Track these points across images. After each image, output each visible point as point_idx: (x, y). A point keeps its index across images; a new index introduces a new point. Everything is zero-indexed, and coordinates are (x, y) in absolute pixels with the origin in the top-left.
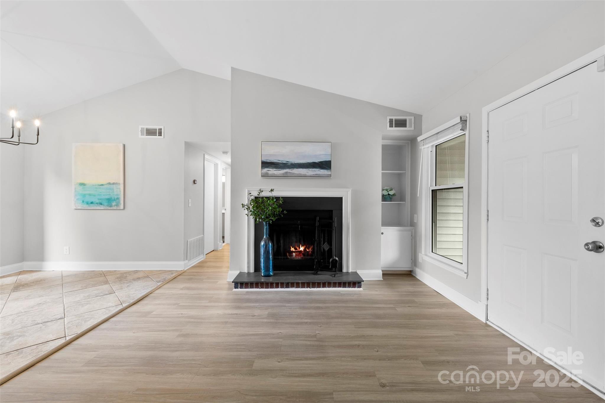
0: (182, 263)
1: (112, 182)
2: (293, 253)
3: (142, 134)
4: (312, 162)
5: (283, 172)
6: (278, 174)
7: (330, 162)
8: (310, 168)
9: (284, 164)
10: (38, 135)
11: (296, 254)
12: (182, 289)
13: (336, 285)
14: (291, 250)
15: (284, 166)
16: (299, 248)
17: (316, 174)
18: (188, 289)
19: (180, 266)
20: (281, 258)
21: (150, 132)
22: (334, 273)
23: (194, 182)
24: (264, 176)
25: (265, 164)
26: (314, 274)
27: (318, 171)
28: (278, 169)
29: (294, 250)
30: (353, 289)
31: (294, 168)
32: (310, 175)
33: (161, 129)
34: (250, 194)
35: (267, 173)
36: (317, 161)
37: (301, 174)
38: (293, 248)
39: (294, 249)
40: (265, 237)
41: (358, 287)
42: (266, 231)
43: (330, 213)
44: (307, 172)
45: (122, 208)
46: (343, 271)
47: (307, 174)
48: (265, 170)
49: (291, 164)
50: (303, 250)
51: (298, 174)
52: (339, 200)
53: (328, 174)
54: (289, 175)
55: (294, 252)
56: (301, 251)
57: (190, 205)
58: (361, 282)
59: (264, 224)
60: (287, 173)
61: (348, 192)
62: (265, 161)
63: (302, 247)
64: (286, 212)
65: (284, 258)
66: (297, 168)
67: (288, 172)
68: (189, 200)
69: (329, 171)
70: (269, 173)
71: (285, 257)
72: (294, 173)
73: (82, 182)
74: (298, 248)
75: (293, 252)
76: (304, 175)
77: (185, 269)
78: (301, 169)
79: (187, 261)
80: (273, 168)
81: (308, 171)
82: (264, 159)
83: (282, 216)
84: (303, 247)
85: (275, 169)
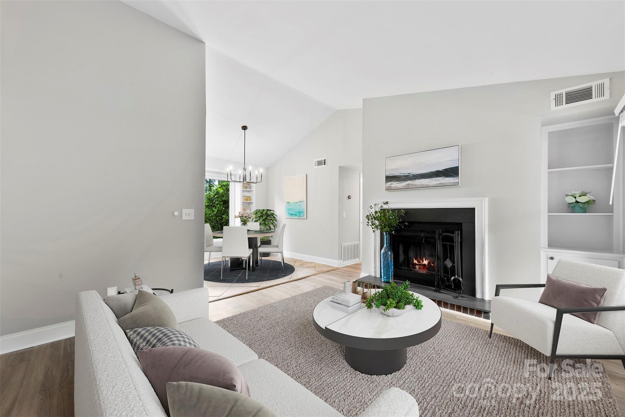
0: (337, 261)
1: (301, 201)
2: (417, 266)
3: (315, 166)
4: (435, 171)
5: (406, 184)
6: (400, 186)
7: (457, 168)
8: (433, 178)
9: (406, 176)
10: (261, 177)
11: (419, 267)
12: (326, 279)
13: (461, 310)
14: (414, 262)
15: (406, 178)
16: (423, 261)
17: (440, 184)
18: (330, 279)
19: (335, 263)
20: (405, 269)
21: (320, 163)
22: (458, 295)
23: (349, 197)
24: (389, 189)
25: (389, 179)
26: (436, 291)
27: (442, 180)
28: (400, 182)
29: (417, 263)
30: (477, 318)
31: (415, 179)
32: (434, 185)
33: (325, 160)
34: (371, 206)
35: (390, 187)
36: (441, 169)
37: (423, 185)
38: (415, 260)
39: (417, 261)
40: (385, 246)
41: (485, 318)
42: (386, 240)
43: (459, 226)
44: (430, 182)
45: (305, 218)
46: (476, 297)
47: (430, 184)
48: (389, 183)
49: (413, 176)
50: (426, 264)
51: (420, 185)
52: (471, 212)
53: (454, 183)
54: (411, 187)
55: (417, 265)
56: (425, 265)
57: (344, 216)
58: (489, 313)
59: (384, 234)
60: (408, 184)
61: (483, 201)
62: (389, 175)
63: (425, 261)
64: (408, 224)
65: (407, 270)
66: (419, 179)
67: (410, 184)
68: (344, 212)
69: (455, 178)
70: (391, 187)
71: (409, 269)
72: (416, 184)
73: (288, 201)
74: (421, 262)
75: (416, 264)
76: (426, 185)
77: (339, 267)
78: (423, 179)
79: (341, 261)
80: (396, 181)
81: (431, 181)
82: (388, 174)
83: (403, 227)
84: (427, 261)
85: (398, 182)
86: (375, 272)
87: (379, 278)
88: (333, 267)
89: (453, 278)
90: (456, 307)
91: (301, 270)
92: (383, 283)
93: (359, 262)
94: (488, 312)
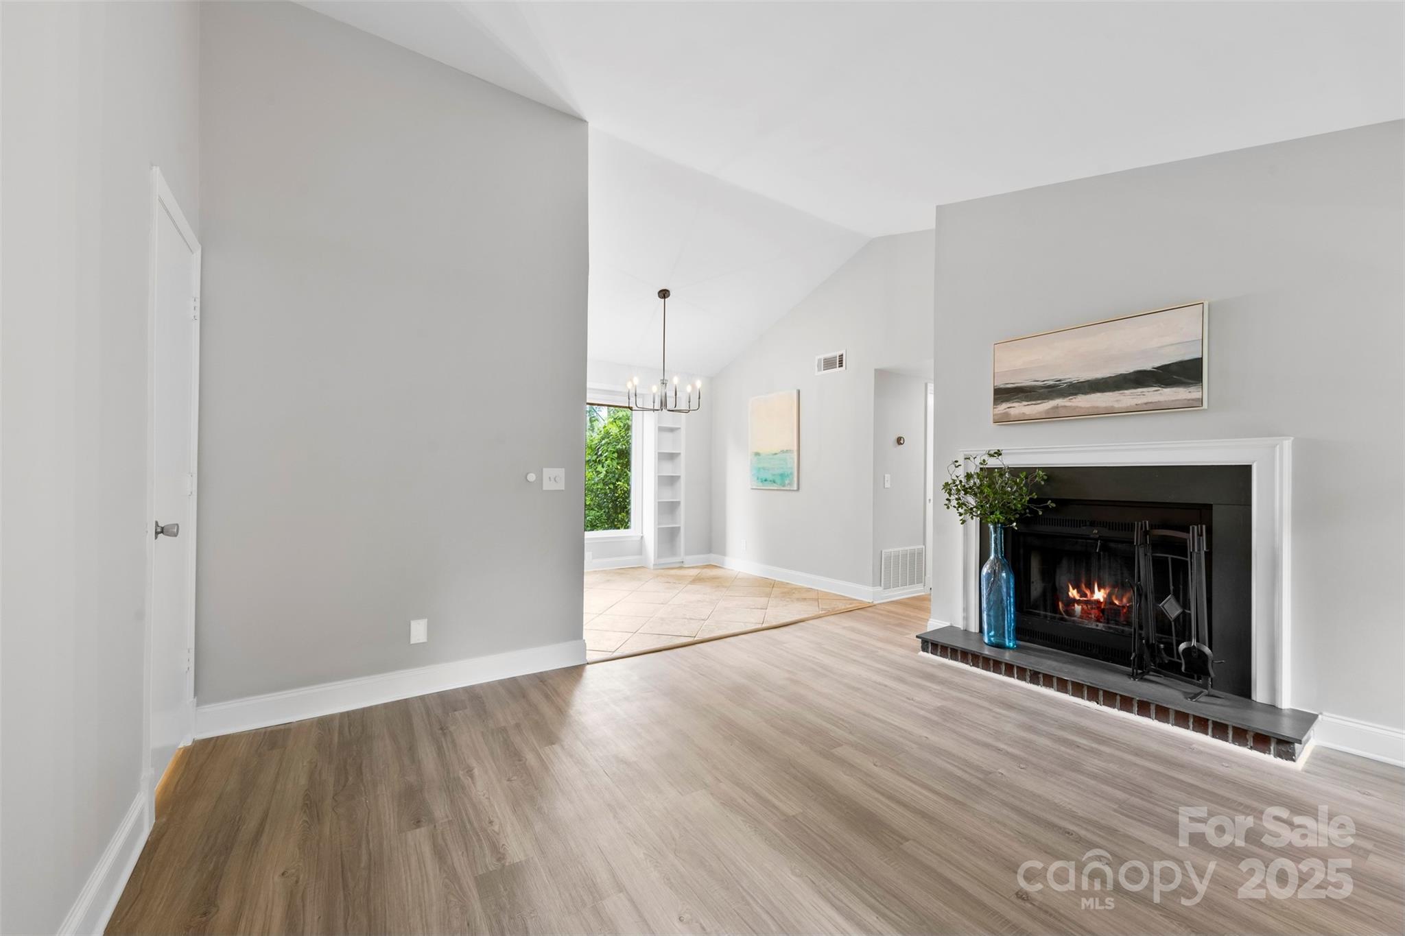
0: (870, 589)
1: (785, 449)
2: (1076, 605)
3: (820, 370)
4: (1132, 371)
5: (1046, 408)
6: (1034, 413)
7: (1199, 361)
8: (1127, 389)
9: (1050, 387)
10: (699, 398)
11: (1083, 609)
12: (844, 628)
13: (1208, 728)
14: (1070, 594)
15: (1049, 392)
16: (1093, 593)
17: (1146, 404)
18: (853, 630)
19: (866, 593)
20: (1046, 616)
21: (829, 364)
22: (1198, 690)
23: (899, 441)
24: (1001, 420)
25: (1003, 394)
26: (1132, 676)
27: (1152, 393)
28: (1034, 402)
29: (1077, 597)
30: (1255, 754)
31: (1076, 394)
32: (1128, 407)
33: (842, 355)
34: (956, 462)
35: (1007, 414)
36: (1148, 366)
37: (1097, 407)
38: (1074, 591)
39: (1078, 593)
40: (992, 557)
41: (1279, 755)
42: (995, 543)
43: (1202, 512)
44: (1117, 401)
45: (796, 489)
46: (1254, 698)
47: (1116, 405)
48: (1003, 407)
49: (1069, 386)
51: (1088, 408)
52: (1240, 476)
53: (1189, 400)
54: (1062, 412)
55: (1078, 602)
57: (887, 485)
58: (1293, 743)
59: (989, 528)
60: (1057, 408)
61: (1275, 446)
62: (1002, 386)
63: (1099, 591)
64: (1054, 505)
65: (1053, 618)
66: (1085, 393)
67: (1062, 407)
68: (886, 475)
69: (1192, 389)
70: (1010, 414)
71: (1058, 616)
72: (1077, 407)
73: (756, 450)
74: (1088, 594)
75: (1074, 601)
76: (1106, 408)
77: (876, 602)
78: (1099, 395)
79: (880, 589)
80: (1021, 400)
81: (1122, 397)
82: (1001, 383)
83: (1041, 513)
84: (1103, 593)
85: (1027, 403)
86: (966, 619)
87: (975, 633)
88: (861, 602)
89: (1183, 646)
90: (1191, 721)
91: (786, 605)
92: (986, 647)
93: (923, 594)
94: (1290, 740)
